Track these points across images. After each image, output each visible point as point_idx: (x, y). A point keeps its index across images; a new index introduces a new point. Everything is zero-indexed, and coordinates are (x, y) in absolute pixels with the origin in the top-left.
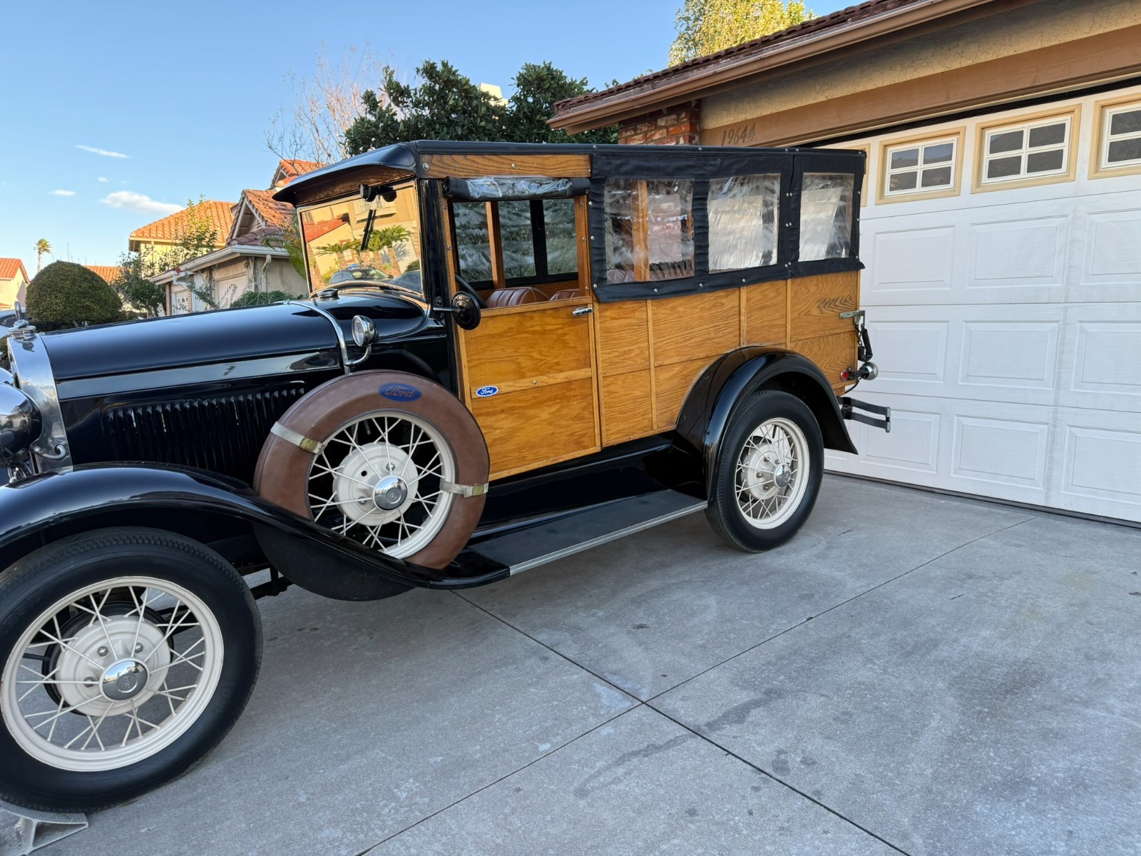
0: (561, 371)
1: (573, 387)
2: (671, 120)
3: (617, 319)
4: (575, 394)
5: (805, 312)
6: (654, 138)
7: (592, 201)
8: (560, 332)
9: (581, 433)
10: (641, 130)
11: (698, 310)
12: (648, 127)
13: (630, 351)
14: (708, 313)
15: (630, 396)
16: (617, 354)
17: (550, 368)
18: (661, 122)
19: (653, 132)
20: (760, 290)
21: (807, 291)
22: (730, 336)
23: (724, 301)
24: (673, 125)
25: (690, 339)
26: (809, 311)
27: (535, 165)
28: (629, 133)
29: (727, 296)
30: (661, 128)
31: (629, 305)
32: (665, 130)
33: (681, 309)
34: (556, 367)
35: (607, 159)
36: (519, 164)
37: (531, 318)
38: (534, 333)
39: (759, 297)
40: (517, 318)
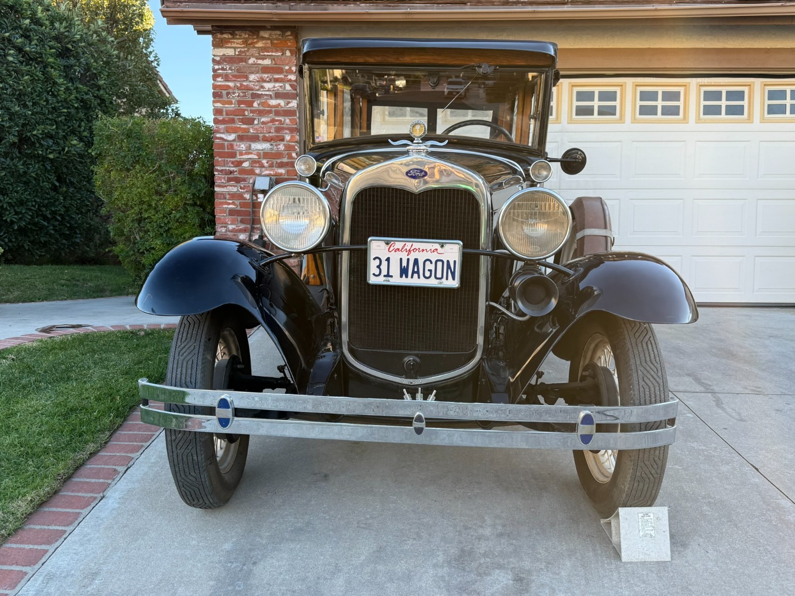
2: (276, 35)
6: (256, 46)
10: (240, 36)
12: (249, 35)
18: (265, 34)
19: (255, 41)
24: (277, 39)
28: (225, 36)
30: (263, 38)
32: (269, 42)
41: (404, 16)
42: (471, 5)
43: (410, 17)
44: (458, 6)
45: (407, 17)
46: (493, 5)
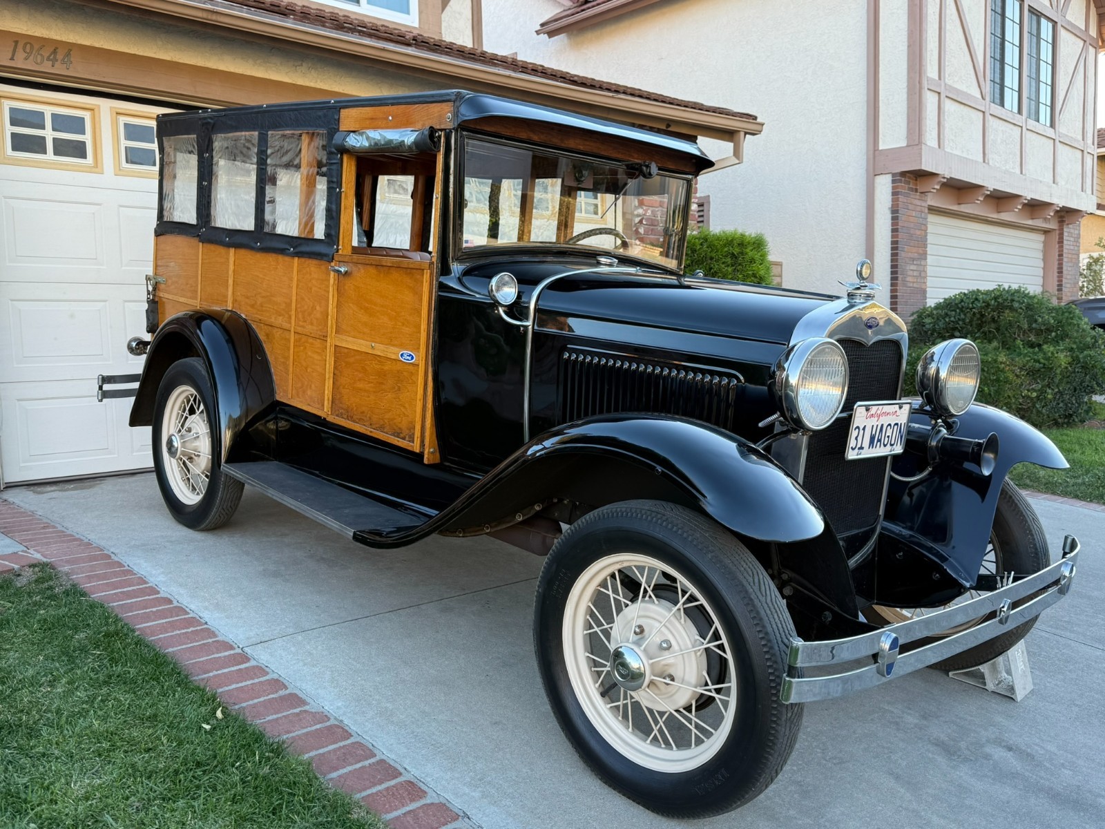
41: (204, 15)
42: (294, 19)
43: (214, 17)
44: (277, 16)
45: (210, 16)
46: (324, 26)
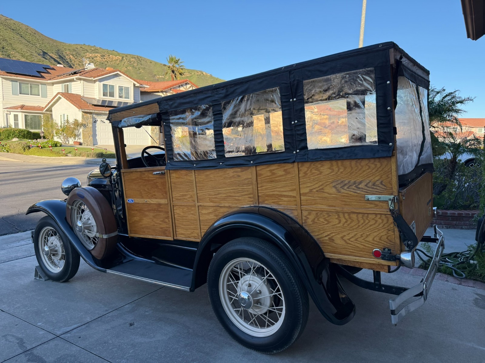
0: (156, 198)
1: (161, 207)
3: (178, 178)
4: (162, 210)
5: (318, 189)
7: (165, 122)
8: (155, 181)
9: (166, 228)
11: (222, 178)
13: (186, 195)
14: (229, 181)
15: (187, 218)
16: (179, 195)
17: (152, 196)
20: (268, 169)
21: (318, 172)
22: (246, 196)
23: (240, 174)
25: (218, 194)
26: (322, 189)
27: (141, 111)
29: (242, 171)
31: (183, 172)
33: (212, 176)
34: (154, 196)
35: (167, 102)
36: (135, 111)
37: (144, 174)
38: (145, 180)
39: (269, 174)
40: (139, 173)
